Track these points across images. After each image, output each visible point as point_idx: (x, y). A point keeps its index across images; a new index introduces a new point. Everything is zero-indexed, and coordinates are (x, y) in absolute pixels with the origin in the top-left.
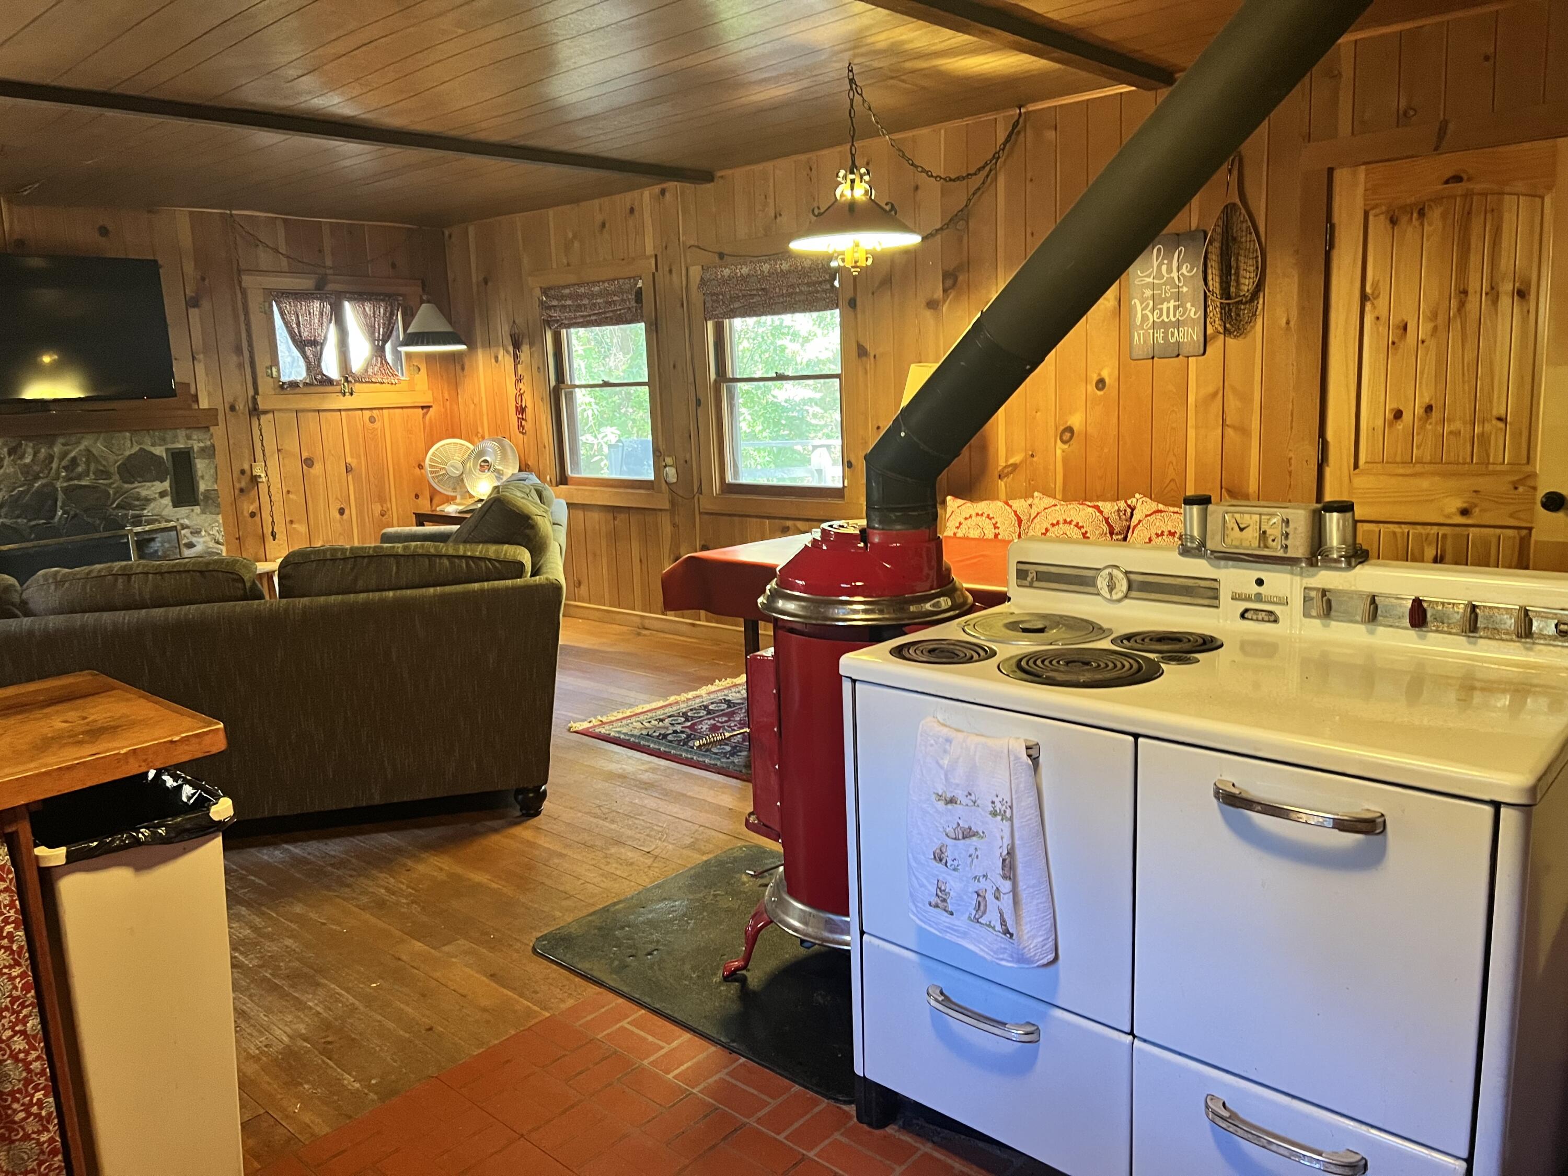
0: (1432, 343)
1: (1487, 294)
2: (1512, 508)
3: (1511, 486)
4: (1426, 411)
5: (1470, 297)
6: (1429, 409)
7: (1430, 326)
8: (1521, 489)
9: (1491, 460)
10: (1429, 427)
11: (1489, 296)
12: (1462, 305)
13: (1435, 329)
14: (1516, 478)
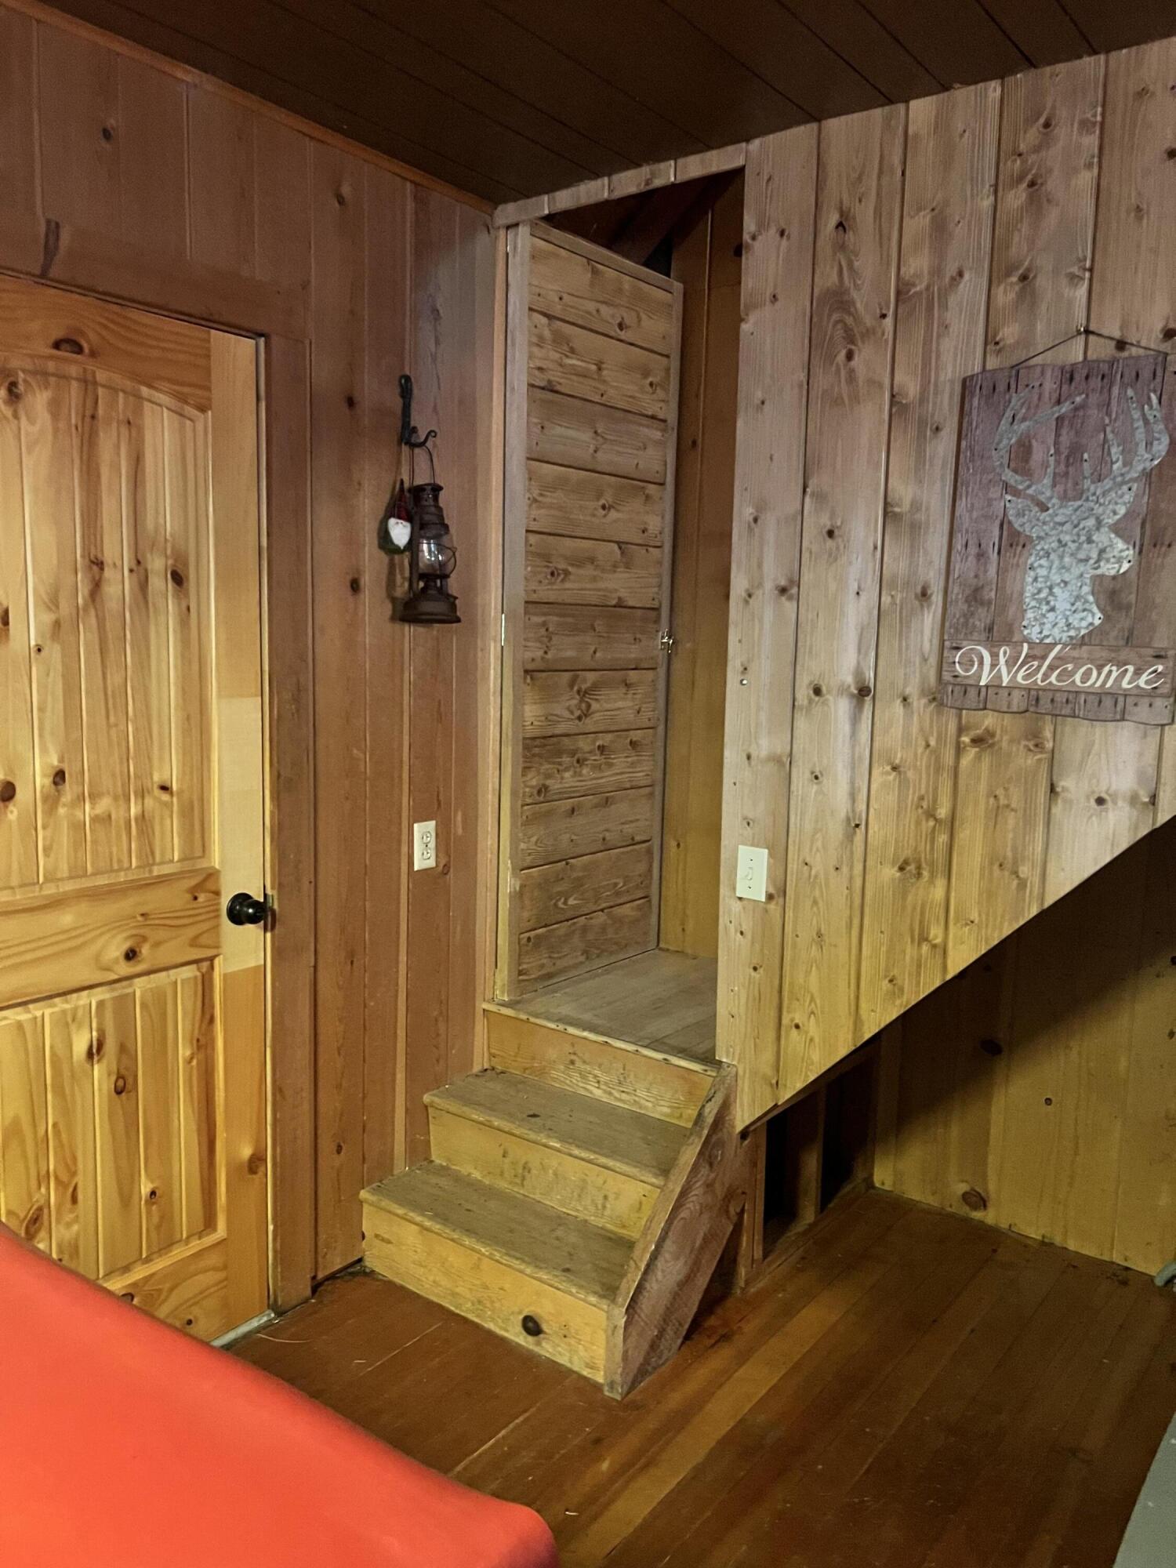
0: (54, 652)
1: (131, 571)
2: (191, 932)
3: (189, 896)
4: (55, 783)
5: (108, 573)
6: (59, 777)
7: (48, 618)
8: (202, 898)
9: (158, 859)
10: (62, 811)
11: (135, 575)
12: (96, 586)
13: (57, 624)
14: (193, 882)
